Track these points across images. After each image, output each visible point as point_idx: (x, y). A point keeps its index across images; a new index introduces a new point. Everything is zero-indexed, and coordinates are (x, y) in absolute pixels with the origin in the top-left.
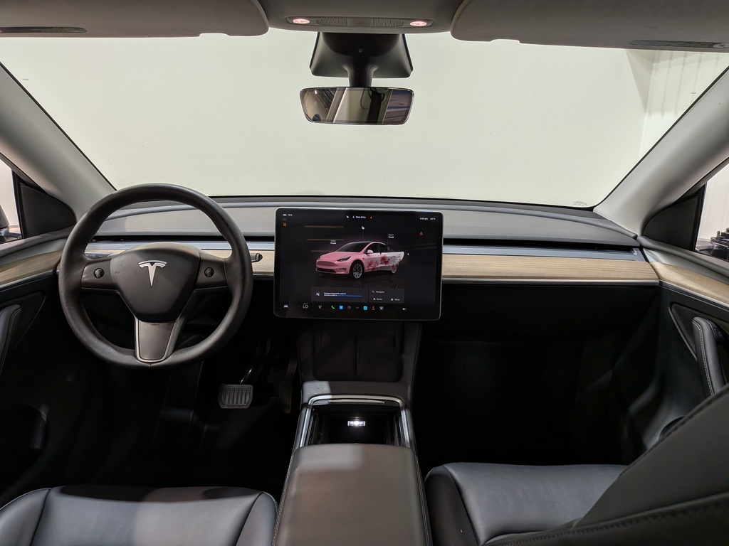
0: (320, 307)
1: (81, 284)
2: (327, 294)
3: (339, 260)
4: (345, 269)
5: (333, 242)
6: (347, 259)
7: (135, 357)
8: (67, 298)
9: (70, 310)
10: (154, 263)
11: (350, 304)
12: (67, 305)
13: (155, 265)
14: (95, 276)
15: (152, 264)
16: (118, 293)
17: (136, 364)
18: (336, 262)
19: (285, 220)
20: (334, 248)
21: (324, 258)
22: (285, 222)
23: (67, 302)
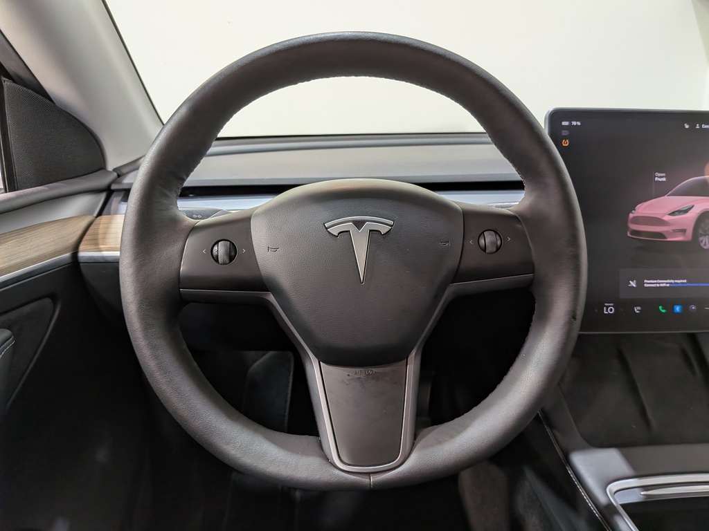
0: (637, 310)
1: (179, 281)
2: (649, 283)
3: (672, 214)
4: (683, 231)
5: (660, 178)
6: (686, 211)
7: (327, 459)
8: (143, 318)
9: (153, 347)
10: (363, 222)
11: (691, 302)
12: (146, 336)
13: (368, 226)
14: (216, 259)
15: (359, 224)
16: (271, 298)
17: (333, 479)
18: (667, 218)
19: (565, 133)
20: (662, 191)
21: (643, 210)
22: (565, 138)
23: (146, 328)
